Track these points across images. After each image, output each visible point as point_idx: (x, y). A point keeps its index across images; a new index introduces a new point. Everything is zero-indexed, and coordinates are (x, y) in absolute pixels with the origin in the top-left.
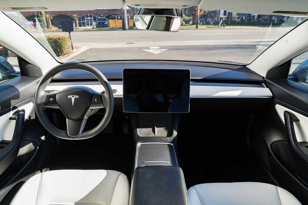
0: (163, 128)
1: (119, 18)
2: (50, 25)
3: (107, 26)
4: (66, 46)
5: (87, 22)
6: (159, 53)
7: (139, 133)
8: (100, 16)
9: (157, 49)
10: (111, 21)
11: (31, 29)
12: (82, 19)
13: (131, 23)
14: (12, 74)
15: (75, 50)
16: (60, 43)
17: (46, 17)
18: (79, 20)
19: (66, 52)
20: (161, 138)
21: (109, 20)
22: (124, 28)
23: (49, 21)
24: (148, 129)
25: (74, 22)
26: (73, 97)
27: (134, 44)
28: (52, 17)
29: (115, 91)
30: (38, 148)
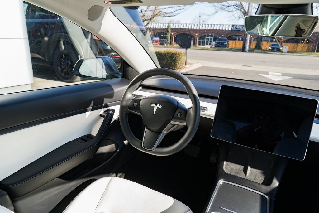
0: (260, 171)
1: (241, 39)
2: (172, 42)
3: (225, 46)
4: (180, 61)
5: (206, 41)
6: (279, 80)
7: (226, 167)
8: (221, 36)
9: (277, 76)
10: (231, 42)
11: (157, 44)
12: (203, 39)
13: (253, 45)
14: (114, 75)
15: (187, 66)
16: (175, 58)
17: (171, 35)
18: (200, 39)
19: (179, 67)
20: (254, 184)
21: (229, 41)
22: (243, 50)
23: (173, 38)
24: (238, 166)
25: (193, 39)
26: (156, 105)
27: (251, 67)
28: (176, 34)
29: (204, 109)
30: (118, 150)
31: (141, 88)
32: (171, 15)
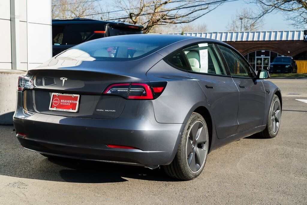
3: (290, 70)
5: (257, 64)
8: (285, 53)
12: (250, 59)
32: (184, 19)
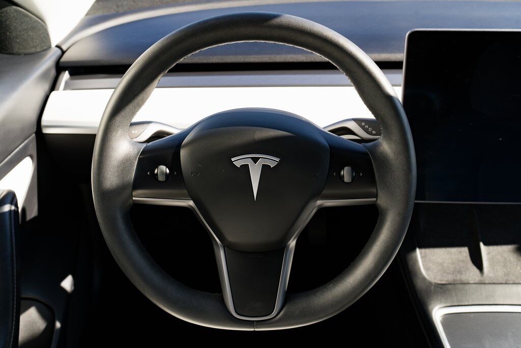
7: (425, 267)
24: (454, 250)
26: (255, 160)
30: (58, 325)
31: (66, 76)
